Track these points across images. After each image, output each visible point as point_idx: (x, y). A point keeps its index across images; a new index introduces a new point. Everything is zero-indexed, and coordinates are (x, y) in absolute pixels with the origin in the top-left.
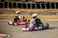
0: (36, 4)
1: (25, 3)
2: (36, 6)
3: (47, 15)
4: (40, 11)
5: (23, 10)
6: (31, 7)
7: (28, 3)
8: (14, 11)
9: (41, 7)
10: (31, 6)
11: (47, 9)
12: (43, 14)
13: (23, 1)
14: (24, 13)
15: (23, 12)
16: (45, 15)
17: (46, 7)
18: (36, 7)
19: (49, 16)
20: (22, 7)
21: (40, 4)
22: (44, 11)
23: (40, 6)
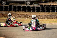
0: (40, 7)
1: (29, 6)
2: (40, 9)
3: (52, 18)
4: (45, 14)
5: (28, 13)
6: (36, 11)
7: (33, 6)
8: (19, 15)
9: (46, 11)
10: (36, 9)
11: (52, 13)
12: (48, 18)
13: (27, 4)
14: (28, 17)
15: (28, 15)
16: (50, 18)
17: (51, 10)
18: (41, 11)
19: (54, 20)
20: (26, 10)
21: (45, 7)
22: (49, 14)
23: (45, 9)
